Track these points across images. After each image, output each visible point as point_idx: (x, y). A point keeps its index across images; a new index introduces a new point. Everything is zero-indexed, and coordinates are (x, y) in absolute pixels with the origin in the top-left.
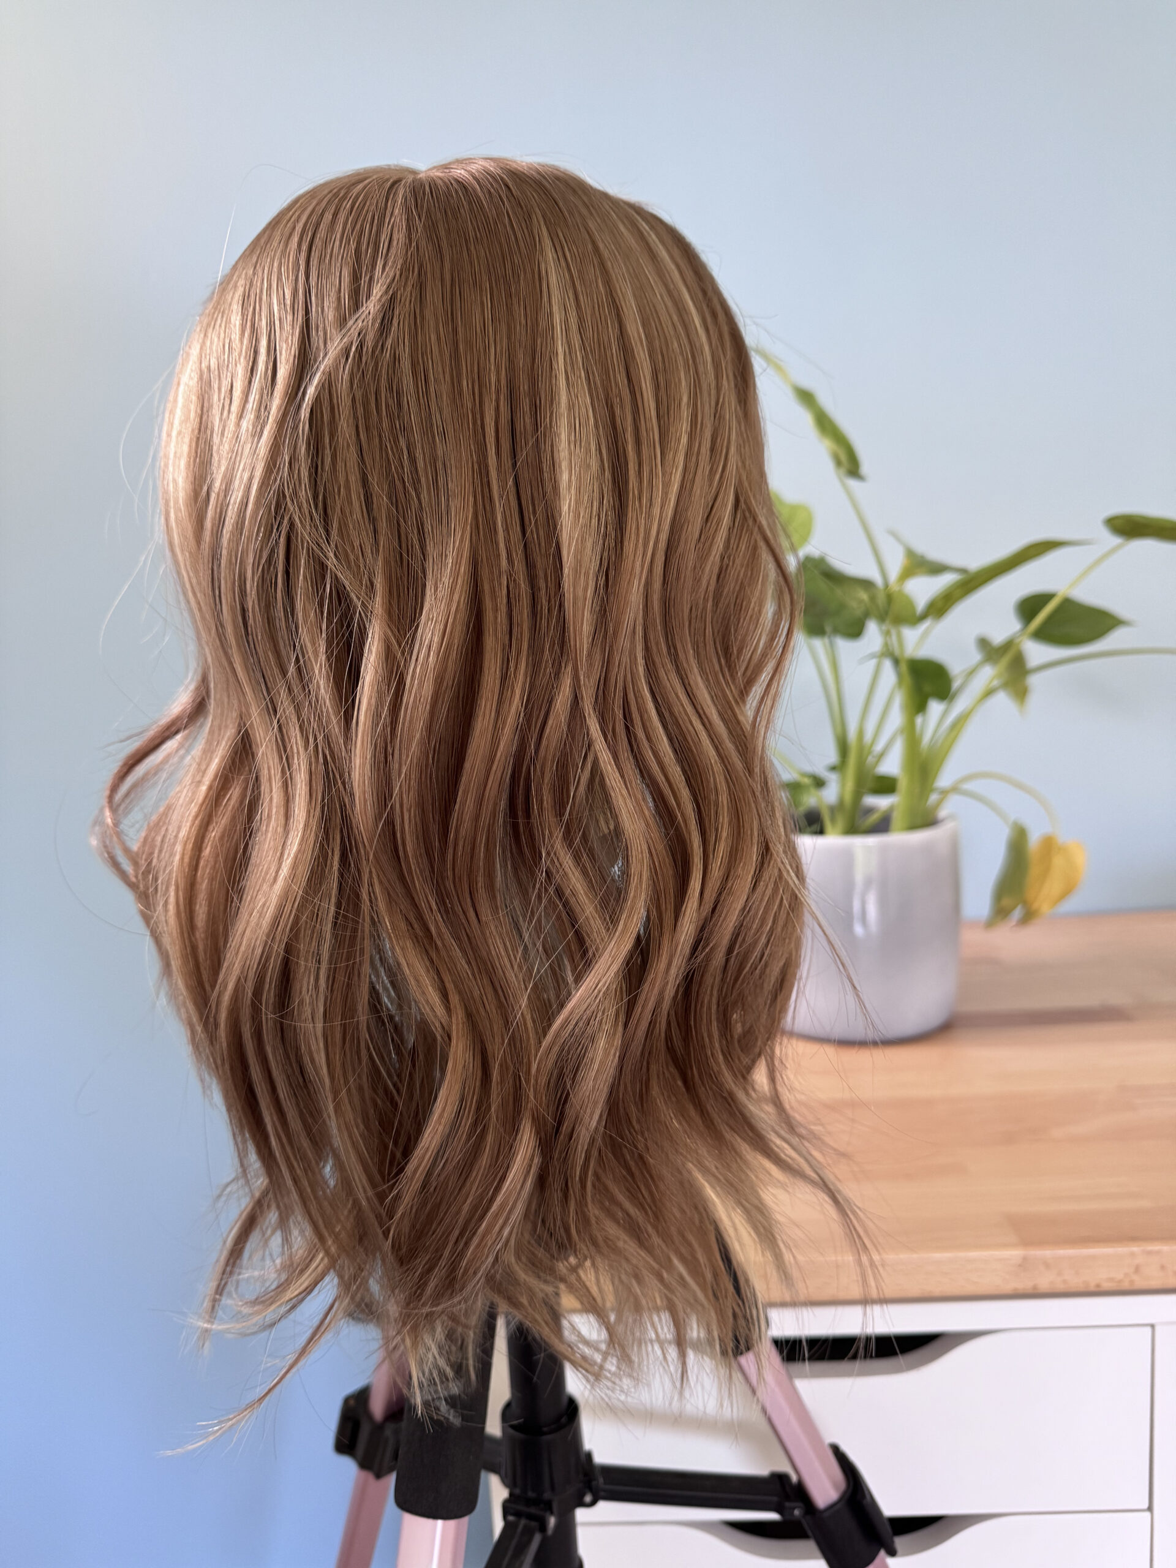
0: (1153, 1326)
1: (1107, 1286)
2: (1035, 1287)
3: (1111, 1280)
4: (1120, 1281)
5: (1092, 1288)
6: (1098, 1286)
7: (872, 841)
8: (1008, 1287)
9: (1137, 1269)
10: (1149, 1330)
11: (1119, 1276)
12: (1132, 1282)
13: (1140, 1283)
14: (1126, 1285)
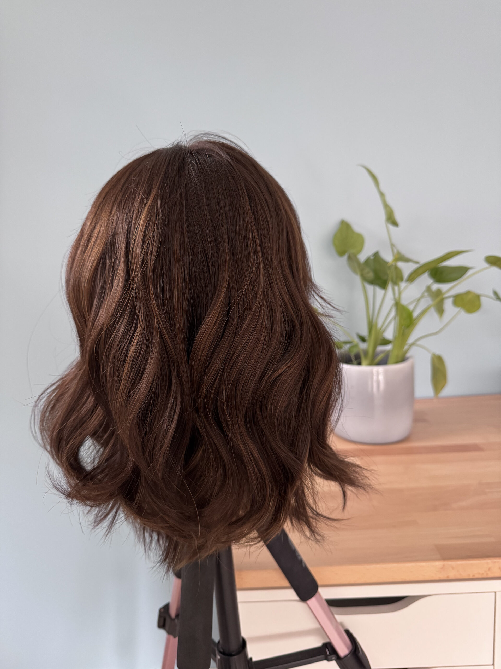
0: (495, 592)
1: (477, 576)
2: (448, 577)
3: (479, 573)
4: (483, 574)
5: (471, 577)
6: (474, 576)
7: (381, 369)
8: (437, 577)
9: (489, 569)
10: (494, 594)
11: (482, 572)
12: (487, 574)
13: (491, 575)
14: (485, 576)
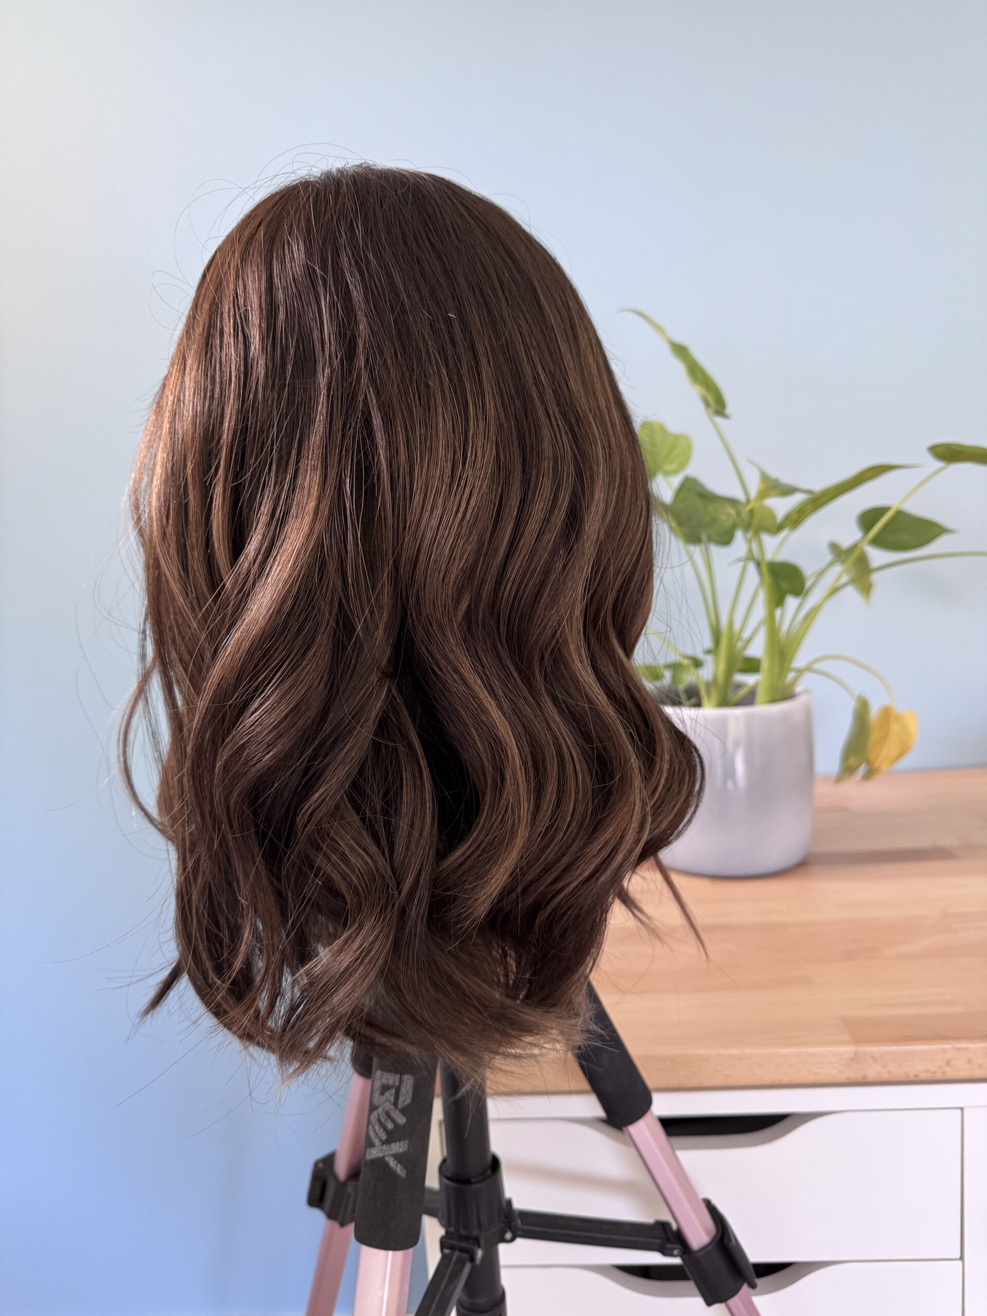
0: (962, 1109)
1: (923, 1076)
2: (865, 1077)
3: (927, 1071)
4: (934, 1072)
5: (912, 1078)
6: (916, 1076)
7: (740, 712)
8: (843, 1077)
9: (948, 1063)
10: (959, 1111)
11: (935, 1068)
12: (944, 1073)
13: (951, 1074)
14: (939, 1076)
